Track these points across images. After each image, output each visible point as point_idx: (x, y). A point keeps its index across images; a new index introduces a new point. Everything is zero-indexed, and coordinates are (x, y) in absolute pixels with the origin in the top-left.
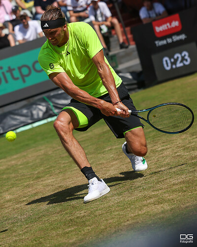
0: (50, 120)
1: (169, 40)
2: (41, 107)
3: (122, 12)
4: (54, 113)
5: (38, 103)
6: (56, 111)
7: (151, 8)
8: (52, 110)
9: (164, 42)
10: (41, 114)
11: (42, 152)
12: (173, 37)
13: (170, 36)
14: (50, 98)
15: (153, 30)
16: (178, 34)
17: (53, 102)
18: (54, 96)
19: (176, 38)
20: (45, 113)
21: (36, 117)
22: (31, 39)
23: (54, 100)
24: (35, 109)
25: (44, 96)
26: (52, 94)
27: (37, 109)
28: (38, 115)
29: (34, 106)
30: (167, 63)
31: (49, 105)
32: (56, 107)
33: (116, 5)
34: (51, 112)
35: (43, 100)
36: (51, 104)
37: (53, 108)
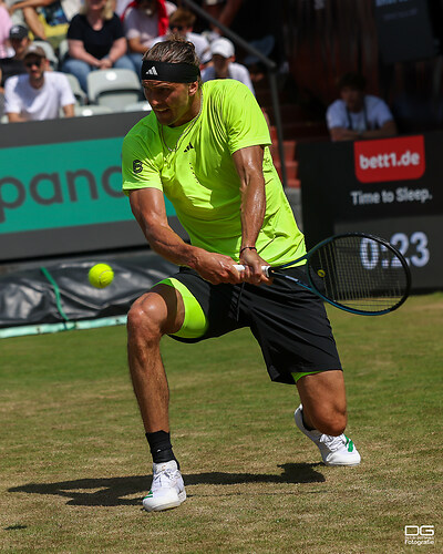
0: (44, 328)
1: (388, 197)
2: (29, 292)
3: (283, 98)
4: (59, 313)
5: (26, 280)
6: (65, 310)
7: (356, 107)
8: (55, 306)
9: (375, 198)
10: (25, 310)
11: (11, 406)
12: (399, 191)
13: (392, 186)
14: (57, 273)
15: (352, 162)
16: (413, 185)
17: (62, 287)
18: (68, 273)
19: (405, 195)
20: (35, 310)
21: (11, 313)
22: (42, 117)
23: (65, 280)
24: (13, 295)
25: (43, 265)
26: (64, 265)
27: (19, 295)
28: (18, 309)
29: (13, 286)
30: (369, 253)
31: (53, 290)
32: (68, 302)
33: (273, 79)
34: (53, 310)
35: (40, 276)
36: (58, 290)
37: (60, 302)
